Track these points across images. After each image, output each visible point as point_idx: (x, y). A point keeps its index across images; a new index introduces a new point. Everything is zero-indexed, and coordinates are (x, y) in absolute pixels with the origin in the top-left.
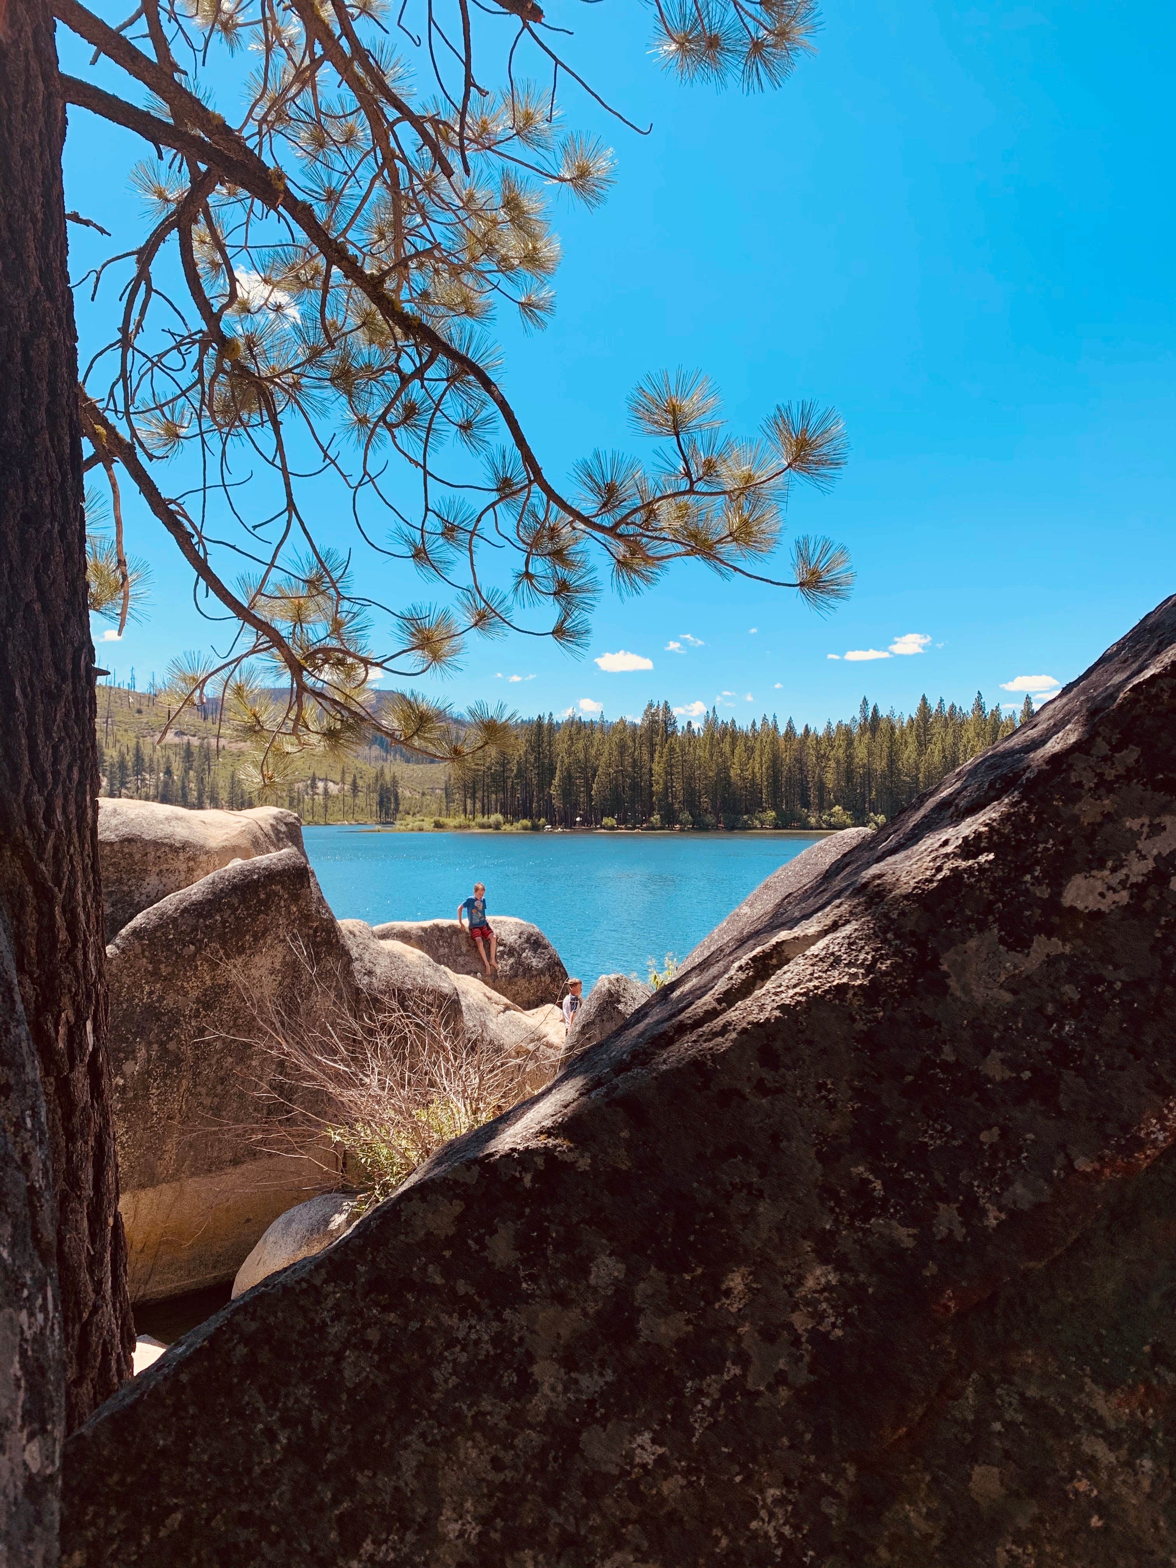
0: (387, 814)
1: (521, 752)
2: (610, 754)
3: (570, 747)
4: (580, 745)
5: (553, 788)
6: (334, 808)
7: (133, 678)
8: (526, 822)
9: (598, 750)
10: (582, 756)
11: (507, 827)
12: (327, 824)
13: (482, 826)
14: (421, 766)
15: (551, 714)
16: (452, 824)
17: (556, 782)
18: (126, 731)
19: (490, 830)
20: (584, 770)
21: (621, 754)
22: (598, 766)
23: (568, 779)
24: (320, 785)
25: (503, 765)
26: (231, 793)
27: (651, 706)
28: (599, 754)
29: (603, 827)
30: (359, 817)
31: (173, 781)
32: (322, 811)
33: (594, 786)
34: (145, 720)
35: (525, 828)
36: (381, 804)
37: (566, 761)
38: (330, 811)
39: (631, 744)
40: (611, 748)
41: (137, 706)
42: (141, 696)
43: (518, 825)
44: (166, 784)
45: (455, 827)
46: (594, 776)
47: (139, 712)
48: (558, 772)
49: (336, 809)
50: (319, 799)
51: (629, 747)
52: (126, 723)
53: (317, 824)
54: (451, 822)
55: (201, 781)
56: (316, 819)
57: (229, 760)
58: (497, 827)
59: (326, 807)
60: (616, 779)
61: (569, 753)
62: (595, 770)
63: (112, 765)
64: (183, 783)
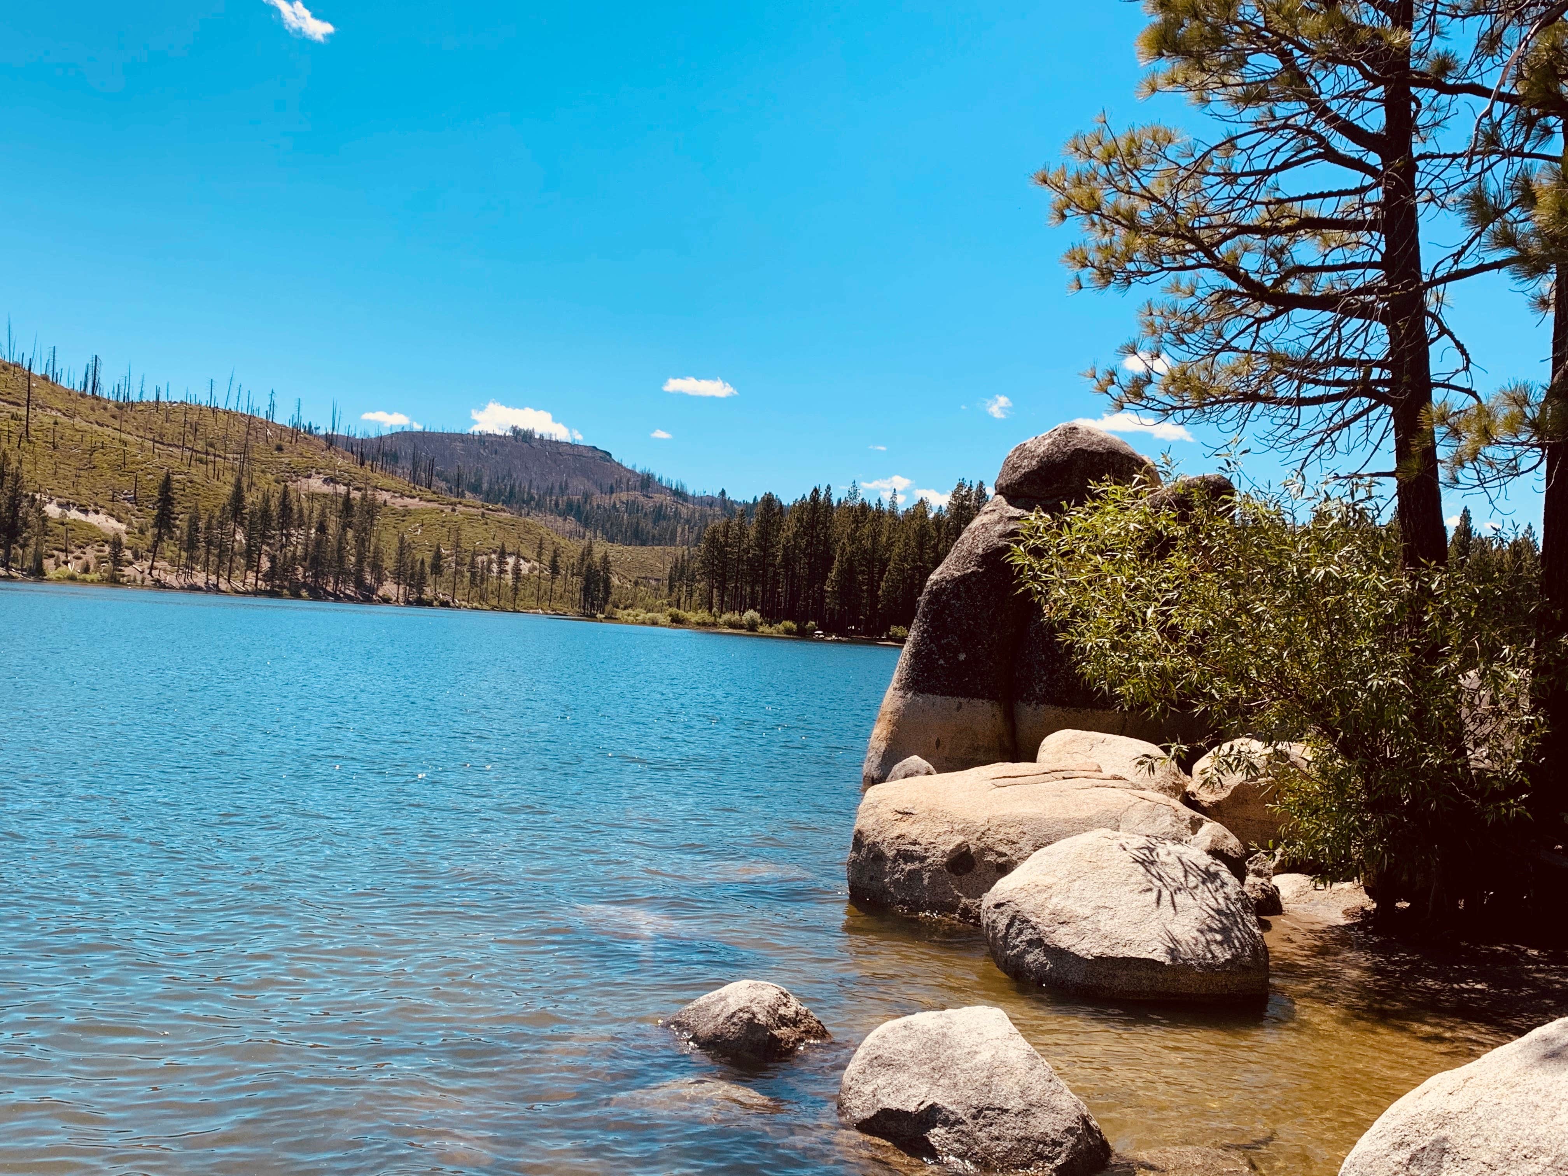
0: (592, 605)
1: (790, 533)
2: (906, 544)
3: (855, 531)
4: (866, 530)
5: (828, 582)
6: (527, 590)
7: (272, 405)
8: (789, 624)
9: (889, 538)
10: (868, 544)
11: (764, 629)
12: (515, 611)
13: (732, 625)
14: (630, 548)
15: (829, 488)
16: (693, 620)
17: (832, 575)
18: (263, 471)
19: (743, 631)
20: (871, 562)
21: (921, 545)
22: (889, 559)
23: (848, 573)
24: (511, 560)
25: (764, 549)
26: (399, 561)
27: (961, 486)
28: (890, 545)
29: (889, 638)
30: (558, 606)
31: (327, 541)
32: (510, 594)
33: (883, 584)
34: (286, 461)
35: (788, 631)
36: (586, 590)
37: (848, 549)
38: (521, 594)
39: (934, 534)
40: (908, 537)
41: (277, 441)
42: (283, 429)
43: (780, 627)
44: (318, 543)
45: (698, 624)
46: (882, 572)
47: (280, 448)
48: (836, 563)
49: (528, 593)
50: (509, 577)
51: (931, 538)
52: (262, 463)
53: (504, 610)
54: (693, 617)
55: (361, 542)
56: (502, 603)
57: (391, 520)
58: (752, 626)
59: (516, 590)
60: (912, 577)
61: (852, 539)
62: (884, 564)
63: (252, 513)
64: (340, 543)
